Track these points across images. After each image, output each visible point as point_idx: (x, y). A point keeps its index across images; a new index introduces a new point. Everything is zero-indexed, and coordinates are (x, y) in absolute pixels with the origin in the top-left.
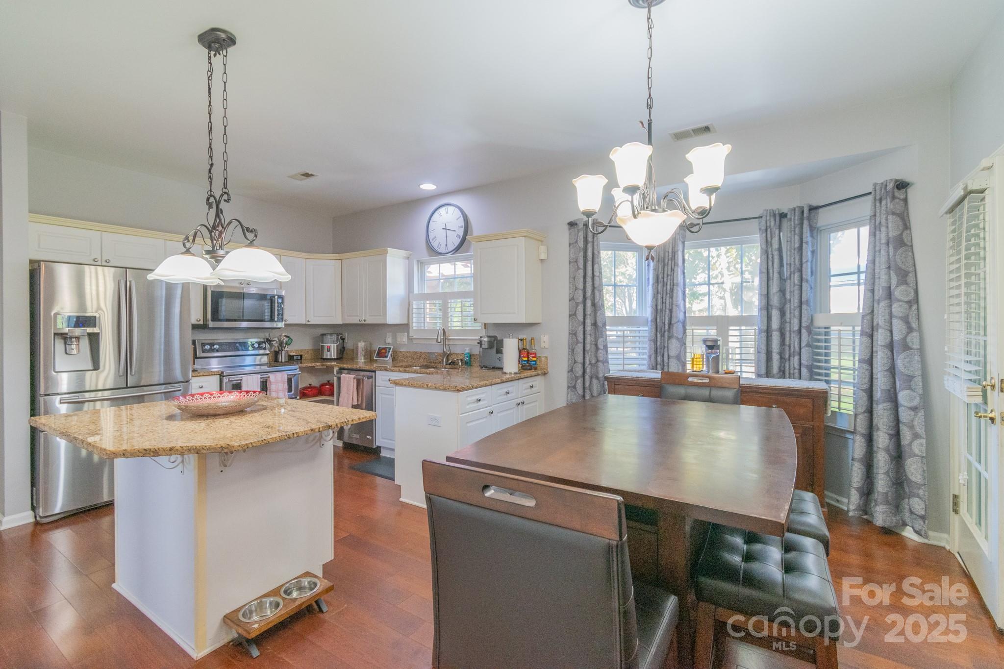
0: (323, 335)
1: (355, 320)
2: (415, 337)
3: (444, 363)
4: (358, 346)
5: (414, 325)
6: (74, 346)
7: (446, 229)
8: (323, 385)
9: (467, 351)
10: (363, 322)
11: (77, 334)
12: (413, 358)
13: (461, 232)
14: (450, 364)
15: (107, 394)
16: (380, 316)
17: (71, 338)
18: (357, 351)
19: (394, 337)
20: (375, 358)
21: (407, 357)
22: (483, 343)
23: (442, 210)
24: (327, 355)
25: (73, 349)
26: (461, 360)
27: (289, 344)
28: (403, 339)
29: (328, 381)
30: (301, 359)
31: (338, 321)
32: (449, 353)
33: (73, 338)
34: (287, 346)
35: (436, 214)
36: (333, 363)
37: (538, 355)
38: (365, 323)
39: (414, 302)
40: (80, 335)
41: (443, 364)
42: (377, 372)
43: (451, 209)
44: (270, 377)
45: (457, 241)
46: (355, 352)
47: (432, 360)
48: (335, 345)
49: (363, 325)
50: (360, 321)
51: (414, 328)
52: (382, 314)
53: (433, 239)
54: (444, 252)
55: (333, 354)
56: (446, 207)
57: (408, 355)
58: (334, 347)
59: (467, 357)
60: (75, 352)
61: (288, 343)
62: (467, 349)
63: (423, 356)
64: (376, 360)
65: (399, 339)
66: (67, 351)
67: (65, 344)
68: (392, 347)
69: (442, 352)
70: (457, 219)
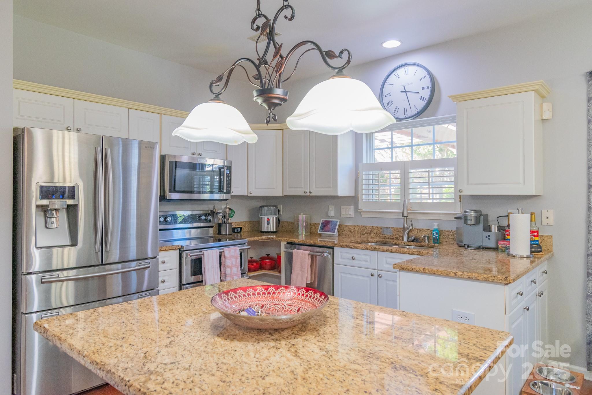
0: (262, 207)
1: (299, 192)
2: (364, 210)
3: (405, 240)
4: (299, 220)
5: (364, 197)
6: (54, 220)
7: (406, 92)
8: (262, 259)
9: (436, 227)
10: (308, 194)
11: (56, 207)
12: (362, 233)
13: (426, 94)
14: (413, 241)
15: (72, 273)
16: (330, 187)
17: (52, 210)
18: (298, 224)
19: (338, 211)
20: (319, 232)
21: (354, 231)
22: (469, 218)
23: (401, 72)
24: (265, 228)
25: (52, 223)
26: (428, 237)
27: (232, 217)
28: (349, 211)
29: (268, 255)
30: (241, 231)
31: (279, 192)
32: (411, 228)
33: (53, 210)
34: (230, 219)
35: (393, 76)
36: (272, 236)
37: (540, 234)
38: (311, 195)
39: (364, 173)
40: (59, 207)
41: (403, 240)
42: (335, 249)
43: (412, 69)
44: (225, 252)
45: (421, 104)
46: (295, 224)
47: (386, 236)
48: (275, 217)
49: (309, 196)
50: (305, 193)
51: (364, 200)
52: (331, 186)
53: (388, 104)
54: (402, 117)
55: (272, 227)
56: (406, 68)
57: (356, 229)
58: (272, 219)
59: (437, 234)
60: (55, 225)
61: (232, 215)
62: (436, 224)
63: (375, 231)
64: (320, 234)
65: (343, 212)
66: (47, 225)
67: (46, 217)
68: (339, 221)
69: (402, 227)
70: (421, 80)
